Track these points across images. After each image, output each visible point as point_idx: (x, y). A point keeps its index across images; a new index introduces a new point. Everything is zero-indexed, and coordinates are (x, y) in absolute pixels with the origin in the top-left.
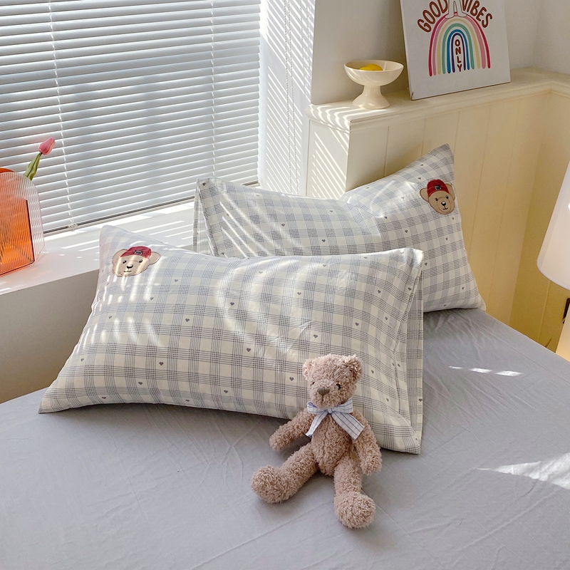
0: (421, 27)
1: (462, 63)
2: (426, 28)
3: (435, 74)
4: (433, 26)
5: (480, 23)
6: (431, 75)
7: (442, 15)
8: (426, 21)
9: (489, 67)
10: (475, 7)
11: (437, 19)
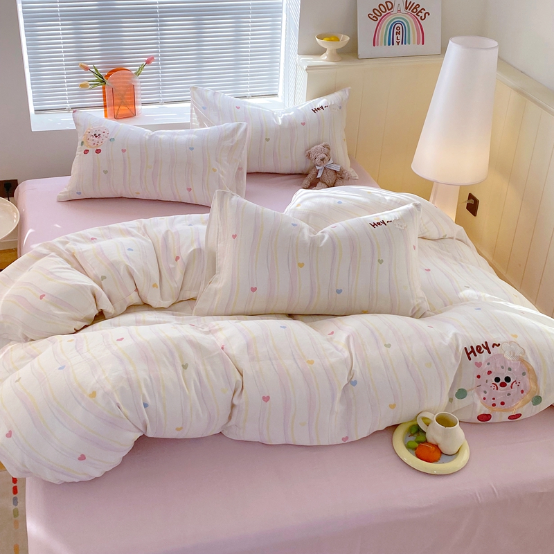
0: (370, 18)
1: (401, 41)
2: (374, 19)
3: (378, 46)
5: (419, 18)
6: (374, 45)
7: (388, 12)
8: (374, 15)
9: (423, 44)
10: (415, 8)
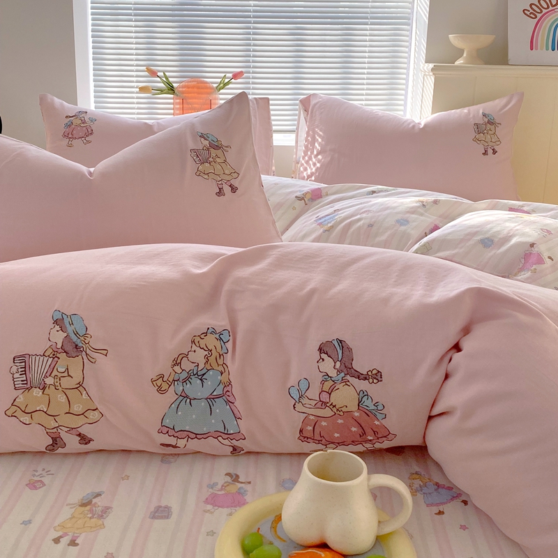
0: (525, 14)
2: (532, 15)
3: (536, 49)
4: (539, 16)
6: (532, 49)
7: (551, 8)
8: (531, 11)
11: (544, 11)
